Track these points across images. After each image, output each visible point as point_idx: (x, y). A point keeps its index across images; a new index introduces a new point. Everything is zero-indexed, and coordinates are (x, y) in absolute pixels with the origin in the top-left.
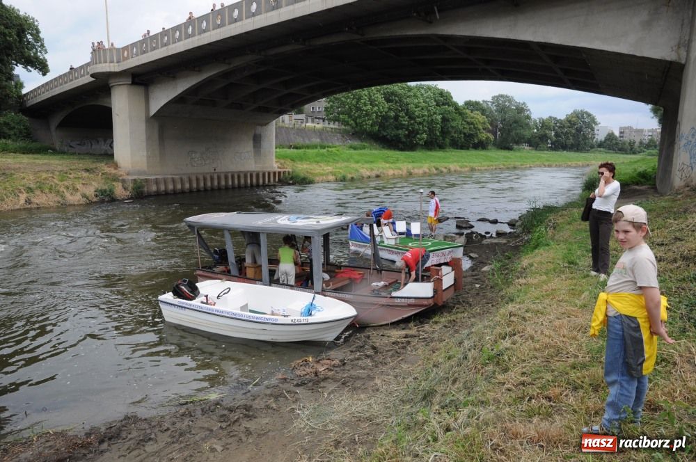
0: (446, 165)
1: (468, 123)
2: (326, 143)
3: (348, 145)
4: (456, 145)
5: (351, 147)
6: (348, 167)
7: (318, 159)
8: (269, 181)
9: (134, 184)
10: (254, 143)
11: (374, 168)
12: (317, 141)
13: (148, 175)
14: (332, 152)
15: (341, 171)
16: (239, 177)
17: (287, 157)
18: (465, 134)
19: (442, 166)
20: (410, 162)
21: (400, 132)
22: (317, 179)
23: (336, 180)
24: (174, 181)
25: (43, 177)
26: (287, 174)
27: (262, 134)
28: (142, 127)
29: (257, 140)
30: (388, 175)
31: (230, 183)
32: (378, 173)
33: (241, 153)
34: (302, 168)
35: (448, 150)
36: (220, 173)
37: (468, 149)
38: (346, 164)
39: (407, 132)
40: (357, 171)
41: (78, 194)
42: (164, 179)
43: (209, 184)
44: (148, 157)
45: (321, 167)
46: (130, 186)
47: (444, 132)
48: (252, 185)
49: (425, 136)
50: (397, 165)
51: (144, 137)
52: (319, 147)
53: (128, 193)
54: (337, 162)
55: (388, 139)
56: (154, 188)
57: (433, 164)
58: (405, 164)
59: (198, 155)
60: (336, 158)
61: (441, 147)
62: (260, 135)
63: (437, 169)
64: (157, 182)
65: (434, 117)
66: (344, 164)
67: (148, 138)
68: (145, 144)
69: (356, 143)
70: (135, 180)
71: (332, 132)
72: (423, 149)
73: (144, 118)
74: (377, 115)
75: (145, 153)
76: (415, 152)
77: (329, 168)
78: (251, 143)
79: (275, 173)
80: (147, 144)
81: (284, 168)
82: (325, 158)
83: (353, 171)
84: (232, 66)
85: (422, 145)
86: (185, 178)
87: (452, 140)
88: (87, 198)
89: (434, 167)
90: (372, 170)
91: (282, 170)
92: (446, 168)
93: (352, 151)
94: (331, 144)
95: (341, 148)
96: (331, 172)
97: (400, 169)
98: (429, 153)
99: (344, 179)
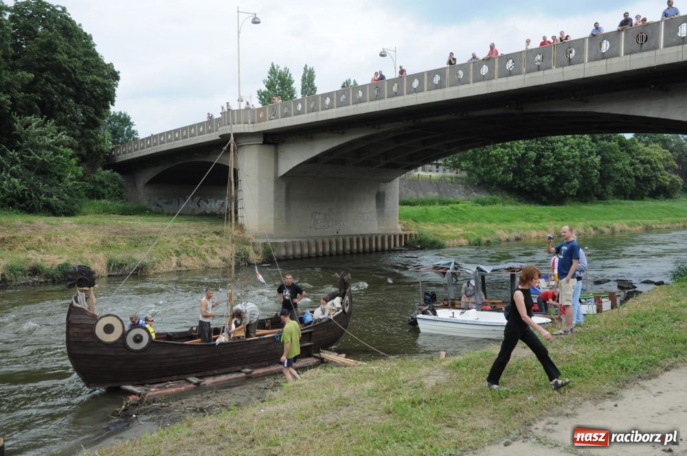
0: (609, 222)
1: (642, 162)
2: (445, 198)
3: (473, 199)
4: (623, 193)
5: (477, 202)
6: (481, 228)
7: (443, 219)
8: (395, 245)
9: (265, 248)
10: (377, 202)
11: (513, 229)
12: (434, 194)
13: (277, 238)
14: (457, 209)
15: (474, 233)
16: (364, 240)
17: (408, 217)
18: (637, 178)
19: (604, 224)
20: (557, 220)
21: (545, 179)
22: (447, 242)
23: (470, 245)
24: (301, 245)
25: (184, 240)
26: (414, 237)
27: (386, 191)
28: (271, 187)
29: (380, 199)
30: (531, 238)
31: (355, 247)
32: (519, 235)
33: (365, 213)
34: (428, 230)
35: (611, 201)
36: (345, 236)
37: (642, 199)
38: (477, 224)
39: (553, 179)
40: (493, 232)
41: (217, 257)
42: (293, 242)
43: (334, 248)
44: (275, 219)
45: (447, 228)
46: (261, 250)
47: (605, 178)
48: (377, 250)
49: (576, 182)
50: (541, 224)
51: (272, 198)
52: (437, 203)
53: (260, 257)
54: (466, 222)
55: (526, 191)
56: (283, 252)
57: (589, 223)
58: (551, 223)
59: (321, 217)
60: (464, 217)
61: (601, 198)
62: (384, 192)
63: (595, 229)
64: (286, 245)
65: (589, 160)
66: (475, 225)
67: (276, 199)
68: (272, 206)
69: (484, 196)
70: (265, 244)
71: (452, 183)
72: (575, 201)
73: (272, 179)
74: (510, 159)
75: (272, 216)
76: (564, 207)
77: (459, 230)
78: (374, 202)
79: (401, 236)
80: (275, 206)
81: (408, 230)
82: (451, 217)
83: (488, 233)
84: (381, 130)
85: (573, 196)
86: (312, 241)
87: (617, 187)
88: (227, 262)
89: (592, 226)
90: (510, 231)
91: (408, 233)
92: (608, 227)
93: (480, 207)
94: (451, 199)
95: (466, 202)
96: (462, 235)
97: (546, 230)
98: (584, 207)
99: (478, 244)
